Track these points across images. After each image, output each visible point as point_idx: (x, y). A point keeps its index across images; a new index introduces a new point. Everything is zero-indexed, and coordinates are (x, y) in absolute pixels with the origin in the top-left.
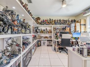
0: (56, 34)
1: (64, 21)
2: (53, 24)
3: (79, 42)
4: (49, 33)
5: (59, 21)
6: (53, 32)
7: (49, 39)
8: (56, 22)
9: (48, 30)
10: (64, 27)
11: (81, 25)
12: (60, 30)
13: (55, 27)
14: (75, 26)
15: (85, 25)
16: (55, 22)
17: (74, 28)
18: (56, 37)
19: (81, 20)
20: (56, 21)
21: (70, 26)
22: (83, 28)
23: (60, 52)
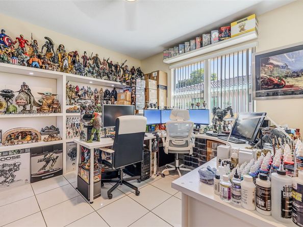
0: (87, 117)
1: (110, 65)
2: (64, 69)
3: (163, 139)
4: (39, 111)
5: (91, 62)
6: (65, 107)
7: (41, 144)
8: (78, 63)
9: (37, 97)
10: (111, 90)
11: (158, 86)
12: (96, 98)
13: (74, 85)
14: (146, 90)
15: (166, 88)
16: (74, 62)
17: (143, 93)
18: (90, 128)
19: (158, 72)
20: (81, 61)
21: (131, 85)
22: (162, 97)
23: (110, 197)
